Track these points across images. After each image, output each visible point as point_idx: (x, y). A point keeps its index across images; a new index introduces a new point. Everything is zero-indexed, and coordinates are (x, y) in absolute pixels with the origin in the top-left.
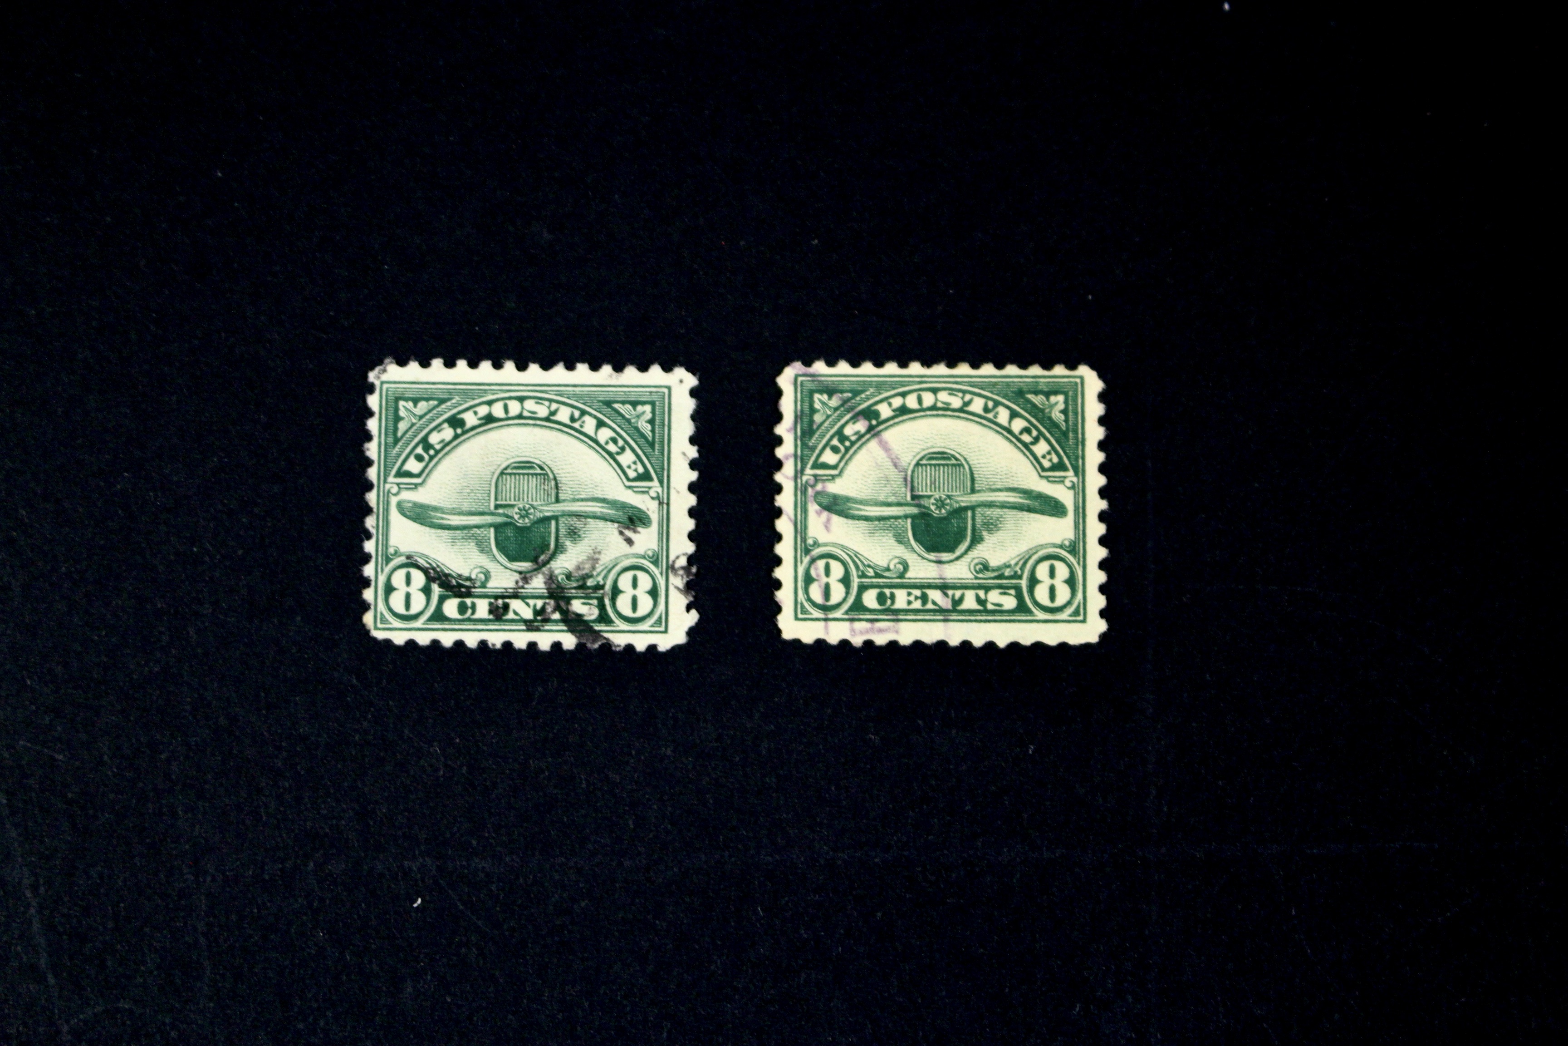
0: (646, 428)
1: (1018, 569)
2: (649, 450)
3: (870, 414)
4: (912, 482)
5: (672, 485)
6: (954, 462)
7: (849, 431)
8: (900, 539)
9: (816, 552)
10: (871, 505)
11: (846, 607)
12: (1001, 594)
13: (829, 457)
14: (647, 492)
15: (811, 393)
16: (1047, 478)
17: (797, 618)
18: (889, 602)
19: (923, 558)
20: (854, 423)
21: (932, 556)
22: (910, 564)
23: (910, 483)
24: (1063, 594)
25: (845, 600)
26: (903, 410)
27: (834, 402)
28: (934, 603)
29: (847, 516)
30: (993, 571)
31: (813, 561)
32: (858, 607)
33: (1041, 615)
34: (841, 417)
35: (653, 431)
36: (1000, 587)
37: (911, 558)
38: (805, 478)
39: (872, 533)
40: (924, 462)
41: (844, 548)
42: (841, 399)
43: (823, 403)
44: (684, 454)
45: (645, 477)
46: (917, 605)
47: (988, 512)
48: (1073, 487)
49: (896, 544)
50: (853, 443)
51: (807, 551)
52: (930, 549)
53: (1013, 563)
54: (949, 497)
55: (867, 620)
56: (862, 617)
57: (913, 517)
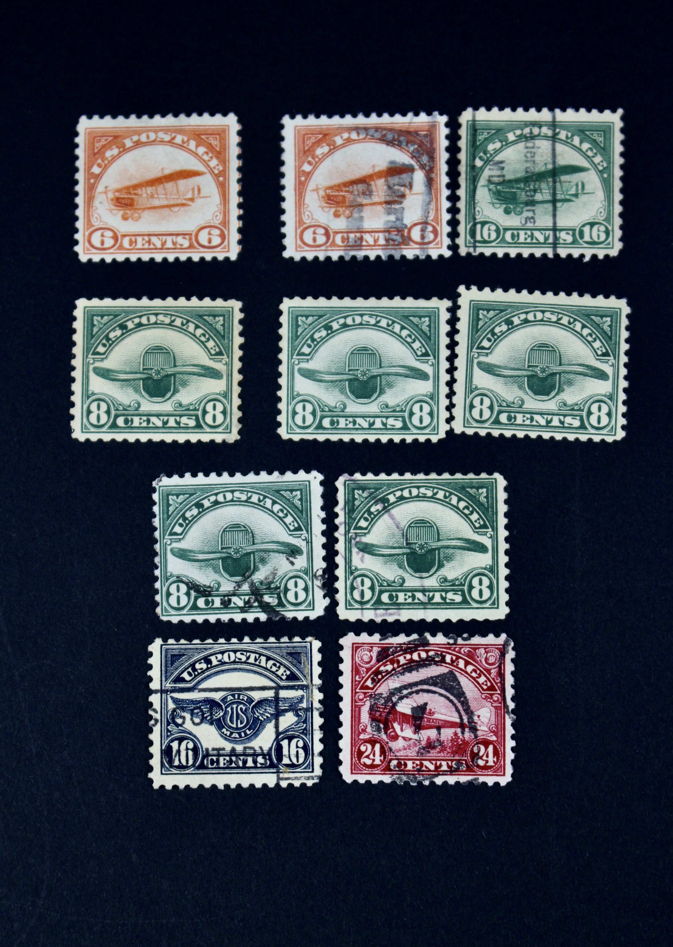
0: (298, 503)
1: (462, 580)
2: (300, 514)
3: (384, 500)
4: (407, 536)
5: (313, 532)
6: (428, 525)
7: (373, 509)
8: (401, 566)
9: (356, 573)
10: (385, 548)
11: (372, 602)
12: (454, 594)
13: (363, 523)
14: (300, 537)
15: (354, 490)
16: (477, 532)
17: (346, 609)
18: (395, 599)
19: (413, 576)
20: (376, 505)
21: (417, 575)
22: (406, 579)
23: (405, 536)
24: (486, 594)
25: (372, 598)
26: (402, 498)
27: (365, 494)
28: (419, 599)
29: (373, 554)
30: (450, 582)
31: (355, 578)
32: (379, 602)
33: (475, 605)
34: (369, 502)
35: (302, 504)
36: (453, 590)
37: (406, 576)
38: (350, 535)
39: (386, 563)
40: (413, 525)
41: (371, 571)
42: (369, 492)
43: (360, 495)
44: (318, 516)
45: (299, 529)
46: (410, 600)
47: (447, 551)
48: (491, 537)
49: (398, 569)
50: (375, 516)
51: (352, 573)
52: (416, 571)
53: (460, 577)
54: (426, 543)
55: (383, 609)
56: (380, 607)
57: (407, 554)
